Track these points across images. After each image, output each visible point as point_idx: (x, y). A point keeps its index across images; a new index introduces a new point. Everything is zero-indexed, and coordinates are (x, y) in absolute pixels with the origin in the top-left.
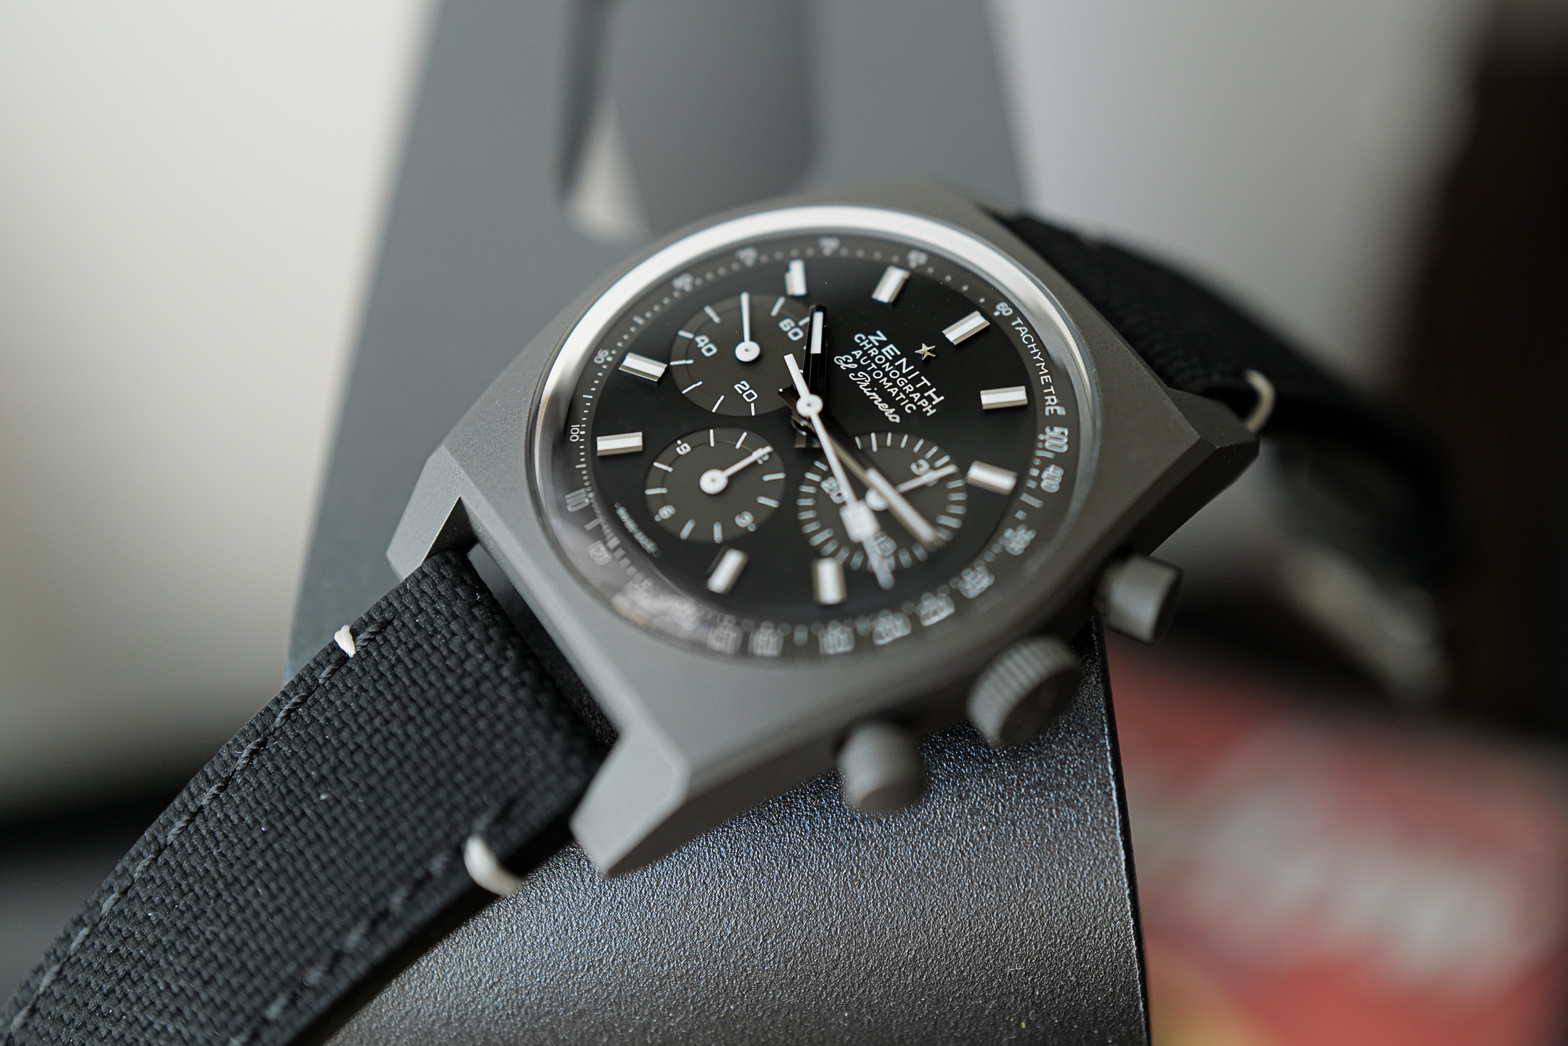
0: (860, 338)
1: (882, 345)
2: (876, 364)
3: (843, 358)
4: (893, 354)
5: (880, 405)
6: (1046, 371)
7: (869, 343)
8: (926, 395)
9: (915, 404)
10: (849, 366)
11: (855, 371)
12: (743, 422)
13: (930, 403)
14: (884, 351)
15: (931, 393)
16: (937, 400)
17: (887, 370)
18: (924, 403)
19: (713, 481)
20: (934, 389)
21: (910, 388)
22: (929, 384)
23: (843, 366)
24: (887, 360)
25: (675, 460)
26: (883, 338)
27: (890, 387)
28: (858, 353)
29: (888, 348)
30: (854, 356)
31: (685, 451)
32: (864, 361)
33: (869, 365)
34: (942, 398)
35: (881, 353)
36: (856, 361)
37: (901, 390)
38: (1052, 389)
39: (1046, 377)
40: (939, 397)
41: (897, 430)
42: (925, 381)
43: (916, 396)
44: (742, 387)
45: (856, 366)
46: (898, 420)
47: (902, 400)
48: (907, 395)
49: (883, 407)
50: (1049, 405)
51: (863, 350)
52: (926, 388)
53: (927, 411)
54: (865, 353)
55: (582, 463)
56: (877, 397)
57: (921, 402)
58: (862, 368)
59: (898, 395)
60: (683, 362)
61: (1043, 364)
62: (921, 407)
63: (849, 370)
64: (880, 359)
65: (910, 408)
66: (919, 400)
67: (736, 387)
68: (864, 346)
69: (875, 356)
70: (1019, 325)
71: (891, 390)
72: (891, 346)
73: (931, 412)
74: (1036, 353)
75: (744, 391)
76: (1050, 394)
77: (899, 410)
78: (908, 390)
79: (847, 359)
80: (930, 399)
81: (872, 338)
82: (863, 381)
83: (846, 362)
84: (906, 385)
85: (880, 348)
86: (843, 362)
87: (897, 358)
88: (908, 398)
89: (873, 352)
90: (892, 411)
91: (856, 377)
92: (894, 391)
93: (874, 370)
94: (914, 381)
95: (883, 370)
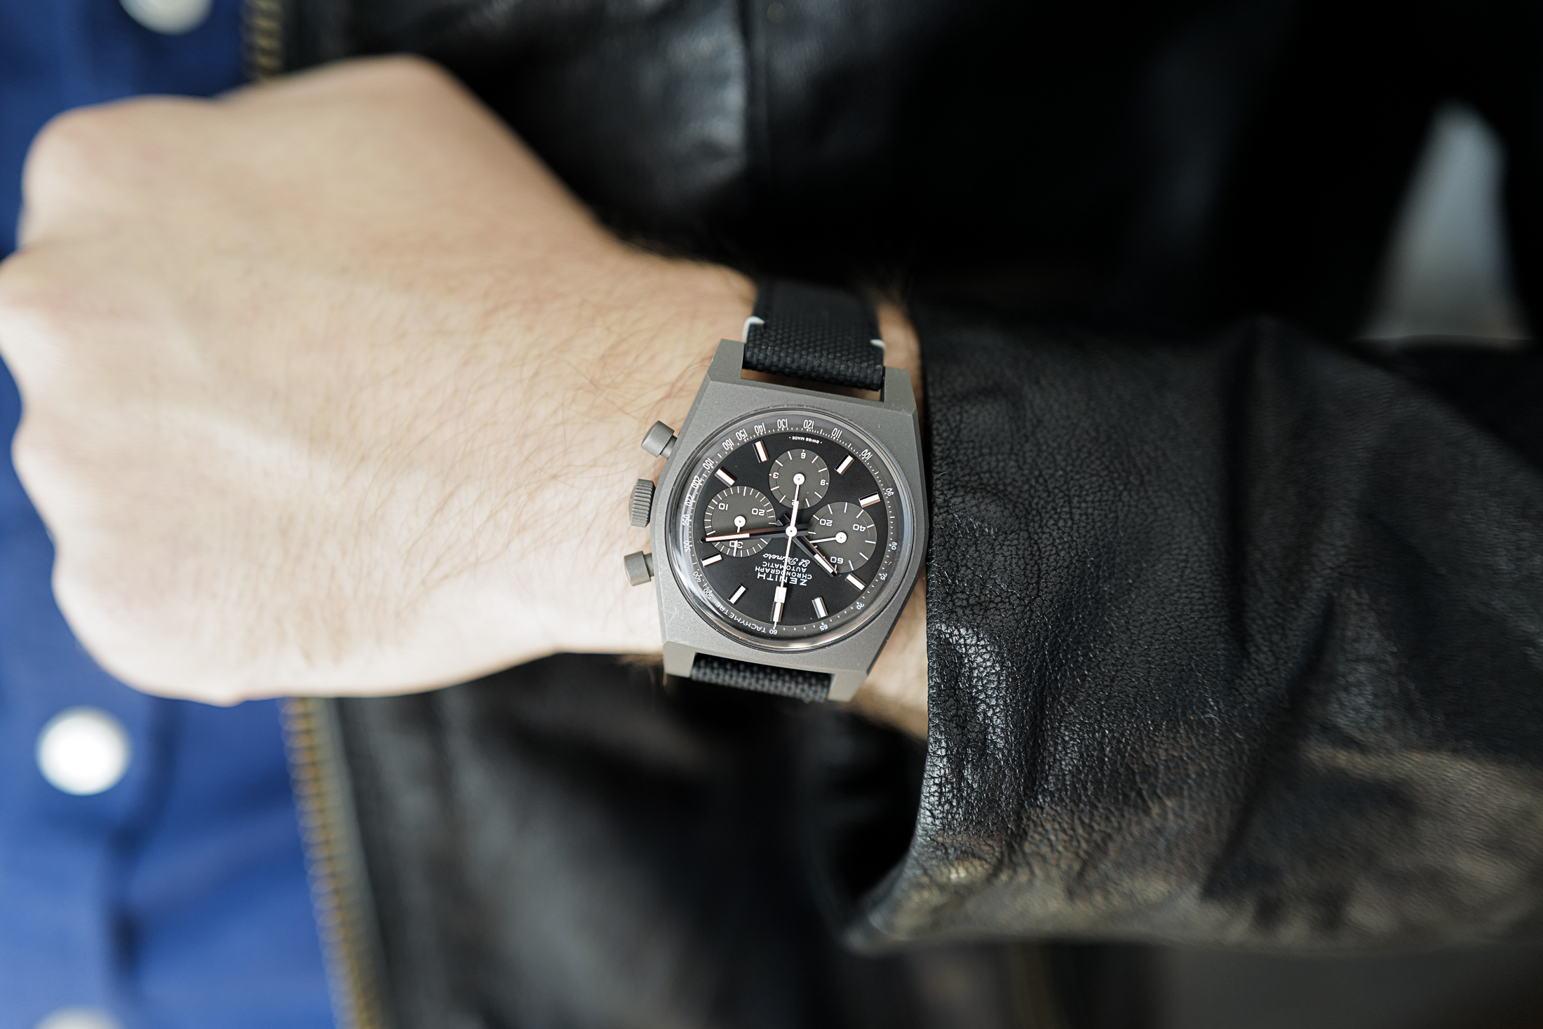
0: (809, 577)
1: (799, 581)
2: (794, 571)
3: (807, 564)
4: (792, 580)
5: (776, 556)
6: (735, 619)
7: (804, 577)
8: (765, 574)
9: (765, 567)
10: (802, 563)
11: (797, 563)
12: (815, 509)
13: (760, 571)
14: (796, 579)
15: (765, 576)
16: (759, 575)
18: (762, 570)
19: (799, 479)
20: (764, 578)
21: (773, 572)
22: (768, 579)
23: (804, 561)
24: (791, 576)
25: (821, 476)
26: (802, 584)
28: (804, 570)
29: (796, 581)
30: (804, 568)
31: (822, 482)
32: (799, 569)
33: (795, 569)
34: (758, 577)
35: (796, 577)
37: (775, 568)
38: (726, 613)
39: (733, 617)
40: (760, 577)
41: (763, 551)
42: (771, 579)
43: (767, 571)
44: (829, 523)
45: (800, 565)
46: (764, 556)
47: (770, 565)
48: (771, 568)
49: (774, 557)
50: (721, 606)
51: (803, 573)
52: (768, 575)
53: (758, 568)
54: (801, 572)
55: (850, 447)
56: (781, 558)
58: (796, 566)
59: (774, 565)
60: (859, 515)
61: (739, 621)
62: (762, 567)
63: (800, 561)
64: (794, 574)
65: (765, 564)
66: (765, 570)
67: (832, 521)
68: (805, 575)
69: (797, 574)
70: (762, 629)
71: (779, 565)
72: (796, 583)
73: (756, 569)
74: (745, 623)
75: (827, 522)
77: (767, 559)
78: (773, 570)
79: (805, 565)
80: (762, 573)
81: (806, 581)
82: (792, 561)
83: (804, 563)
84: (776, 572)
85: (799, 579)
86: (806, 562)
87: (789, 580)
88: (769, 567)
89: (799, 575)
90: (770, 558)
91: (795, 560)
92: (777, 566)
93: (792, 568)
94: (774, 576)
95: (789, 571)
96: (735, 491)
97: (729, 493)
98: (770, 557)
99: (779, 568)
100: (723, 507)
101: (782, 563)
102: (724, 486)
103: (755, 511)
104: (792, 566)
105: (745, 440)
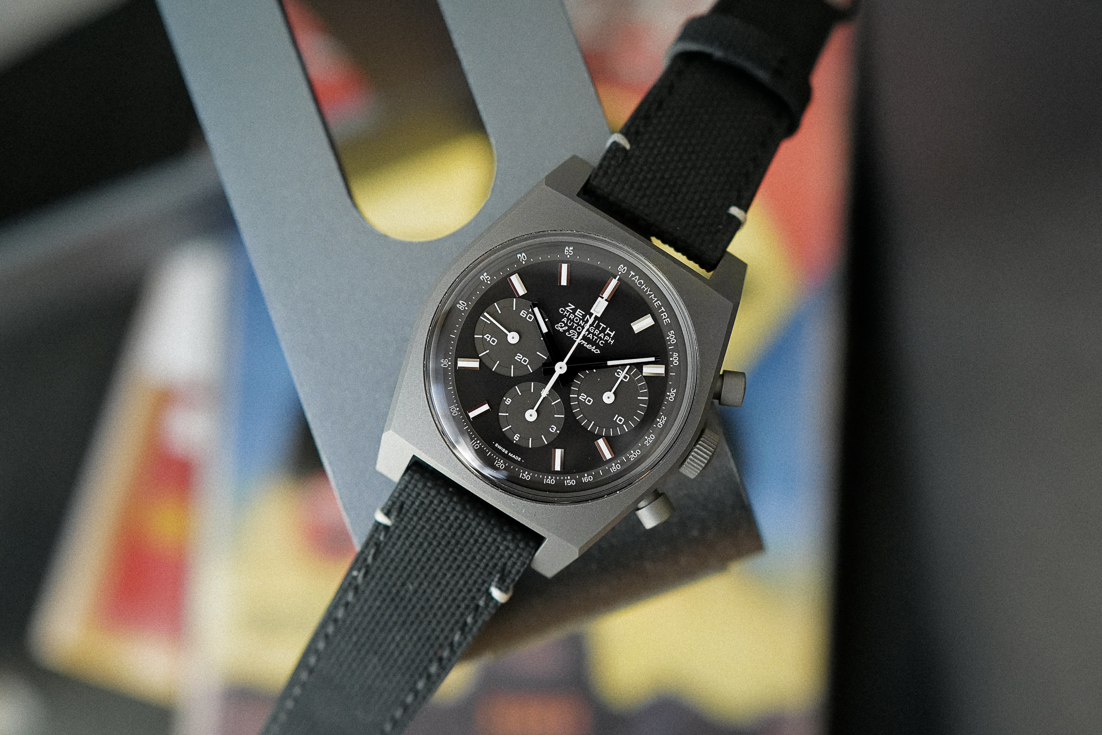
0: (562, 311)
1: (574, 311)
2: (576, 323)
3: (559, 325)
4: (581, 315)
5: (587, 346)
6: (656, 299)
7: (567, 312)
8: (606, 333)
9: (603, 340)
10: (564, 329)
11: (568, 330)
12: (528, 378)
13: (610, 337)
14: (576, 314)
15: (607, 331)
16: (612, 334)
17: (582, 325)
18: (607, 338)
19: (531, 415)
20: (609, 329)
21: (597, 332)
22: (605, 326)
23: (561, 330)
24: (580, 319)
25: (507, 409)
26: (573, 307)
27: (588, 334)
28: (565, 320)
29: (577, 312)
30: (563, 322)
31: (510, 402)
32: (570, 323)
33: (573, 325)
34: (614, 332)
35: (576, 316)
36: (566, 325)
37: (594, 334)
38: (663, 309)
39: (657, 303)
40: (612, 332)
42: (603, 325)
43: (602, 335)
44: (519, 357)
45: (567, 328)
46: (599, 352)
47: (596, 340)
48: (597, 336)
49: (589, 347)
50: (665, 319)
51: (566, 317)
52: (604, 330)
53: (610, 342)
54: (568, 319)
55: (465, 426)
56: (584, 342)
57: (605, 338)
58: (570, 328)
59: (593, 338)
60: (485, 353)
61: (653, 295)
62: (606, 341)
63: (565, 331)
64: (577, 320)
65: (602, 343)
66: (604, 337)
67: (516, 358)
68: (566, 314)
69: (573, 319)
70: (633, 276)
71: (589, 336)
72: (579, 310)
73: (612, 342)
74: (647, 291)
75: (521, 359)
76: (663, 312)
77: (598, 347)
78: (597, 333)
79: (561, 325)
80: (609, 335)
81: (567, 308)
82: (574, 335)
83: (562, 327)
84: (595, 330)
85: (574, 313)
86: (560, 327)
87: (584, 316)
88: (598, 338)
89: (572, 316)
90: (594, 347)
91: (570, 334)
92: (590, 336)
93: (576, 327)
94: (598, 327)
95: (580, 325)
96: (601, 430)
97: (608, 431)
98: (593, 349)
99: (590, 333)
100: (619, 419)
101: (585, 338)
102: (610, 441)
103: (589, 401)
104: (575, 329)
105: (569, 478)
